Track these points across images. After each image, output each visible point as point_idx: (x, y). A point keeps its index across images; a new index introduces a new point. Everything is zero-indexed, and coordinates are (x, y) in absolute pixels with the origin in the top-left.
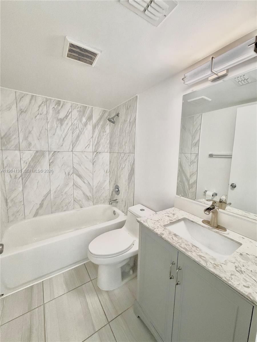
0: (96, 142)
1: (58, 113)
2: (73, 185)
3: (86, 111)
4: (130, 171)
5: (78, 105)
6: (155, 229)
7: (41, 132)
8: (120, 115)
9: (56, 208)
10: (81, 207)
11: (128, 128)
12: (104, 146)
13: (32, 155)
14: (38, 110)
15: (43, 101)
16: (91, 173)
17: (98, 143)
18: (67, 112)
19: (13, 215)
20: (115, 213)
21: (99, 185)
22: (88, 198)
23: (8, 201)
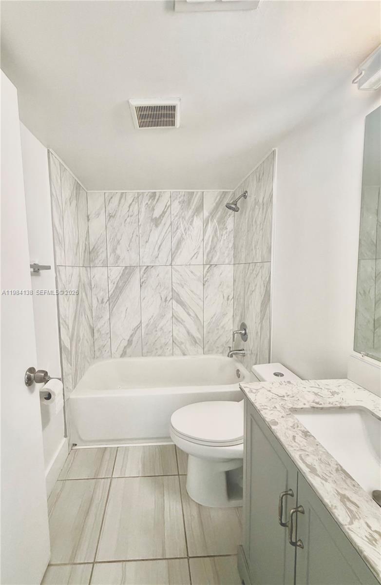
0: (208, 249)
1: (153, 209)
2: (172, 317)
3: (193, 199)
4: (263, 296)
5: (181, 193)
6: (264, 411)
7: (131, 240)
8: (248, 194)
9: (149, 349)
10: (184, 354)
11: (260, 216)
12: (224, 253)
13: (120, 273)
14: (129, 211)
15: (135, 197)
16: (200, 299)
17: (213, 248)
18: (165, 206)
19: (99, 349)
20: (240, 375)
21: (214, 321)
22: (195, 341)
23: (95, 331)
